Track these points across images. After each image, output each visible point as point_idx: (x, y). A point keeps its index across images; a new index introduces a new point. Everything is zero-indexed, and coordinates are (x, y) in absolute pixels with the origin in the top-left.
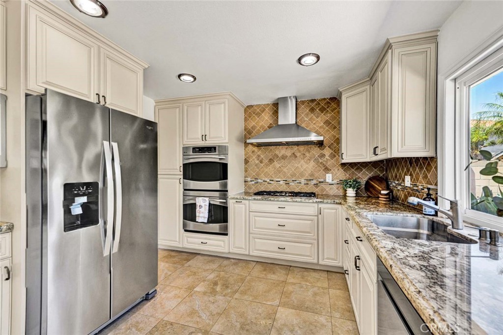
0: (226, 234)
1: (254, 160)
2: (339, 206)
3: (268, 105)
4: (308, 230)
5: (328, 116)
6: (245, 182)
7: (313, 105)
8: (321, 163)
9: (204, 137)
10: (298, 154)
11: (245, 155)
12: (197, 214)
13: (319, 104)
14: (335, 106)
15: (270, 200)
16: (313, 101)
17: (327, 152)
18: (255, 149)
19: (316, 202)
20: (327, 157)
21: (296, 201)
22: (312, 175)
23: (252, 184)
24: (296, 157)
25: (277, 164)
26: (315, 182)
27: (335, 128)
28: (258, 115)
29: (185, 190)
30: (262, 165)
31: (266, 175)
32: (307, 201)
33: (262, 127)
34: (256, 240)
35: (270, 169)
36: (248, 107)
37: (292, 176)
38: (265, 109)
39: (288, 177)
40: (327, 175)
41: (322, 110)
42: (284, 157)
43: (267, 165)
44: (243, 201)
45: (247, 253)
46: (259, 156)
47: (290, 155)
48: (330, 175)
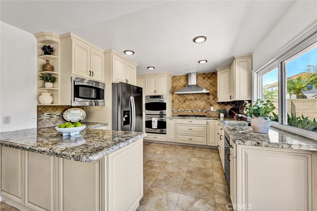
0: (165, 134)
1: (176, 101)
2: (216, 121)
3: (183, 76)
4: (202, 131)
5: (211, 81)
6: (172, 111)
7: (204, 76)
8: (208, 102)
9: (155, 92)
10: (197, 98)
11: (172, 99)
12: (153, 125)
13: (207, 75)
14: (215, 76)
15: (186, 119)
16: (204, 74)
17: (211, 97)
18: (177, 96)
19: (206, 119)
21: (197, 119)
22: (204, 107)
23: (176, 112)
24: (196, 99)
25: (187, 103)
26: (205, 111)
27: (215, 86)
28: (179, 80)
29: (146, 115)
30: (180, 103)
31: (182, 108)
32: (202, 118)
33: (180, 86)
34: (179, 136)
35: (184, 105)
36: (173, 77)
37: (195, 108)
38: (181, 78)
39: (193, 109)
40: (211, 108)
41: (209, 78)
42: (191, 100)
43: (183, 103)
44: (173, 119)
45: (175, 141)
46: (179, 99)
47: (194, 98)
48: (213, 108)
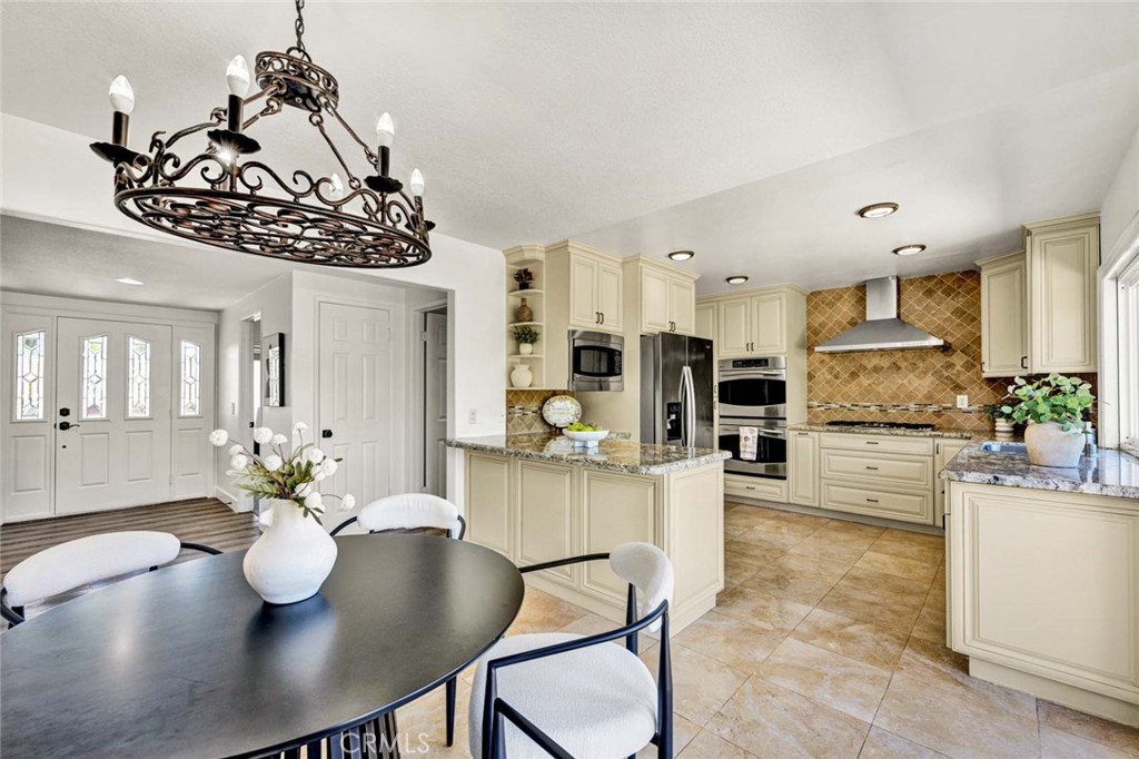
0: (784, 478)
1: (823, 373)
3: (848, 289)
4: (917, 476)
5: (959, 302)
6: (809, 407)
7: (930, 285)
8: (947, 378)
9: (750, 346)
10: (903, 365)
11: (809, 366)
12: (742, 449)
13: (942, 282)
14: (974, 284)
15: (854, 432)
16: (929, 278)
17: (958, 360)
18: (827, 358)
19: (931, 436)
20: (958, 367)
21: (896, 435)
22: (929, 396)
23: (822, 411)
24: (899, 368)
25: (864, 381)
26: (935, 407)
27: (974, 319)
28: (831, 305)
29: (721, 417)
30: (838, 381)
31: (846, 397)
32: (915, 434)
33: (838, 323)
34: (832, 488)
35: (853, 388)
36: (812, 294)
37: (893, 398)
38: (841, 297)
39: (884, 401)
40: (959, 397)
41: (948, 292)
42: (877, 369)
43: (846, 382)
44: (810, 433)
45: (817, 505)
46: (832, 368)
47: (888, 364)
48: (965, 397)
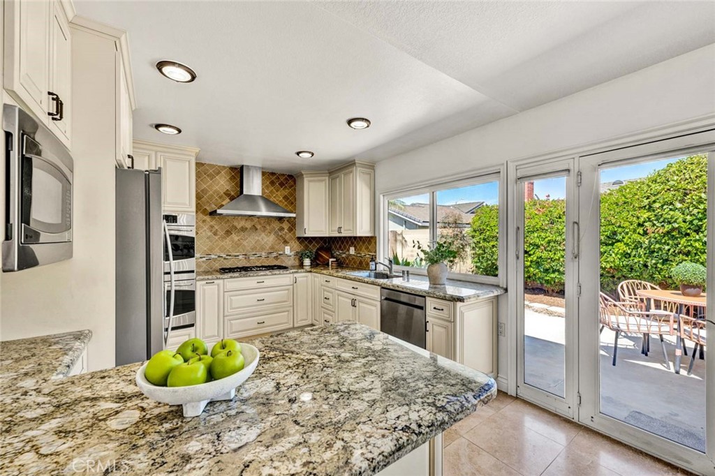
0: (193, 325)
1: (204, 231)
2: (309, 274)
3: (225, 167)
4: (286, 300)
5: (286, 192)
7: (273, 178)
8: (281, 236)
10: (259, 227)
13: (279, 178)
14: (292, 183)
15: (250, 276)
16: (273, 174)
17: (286, 226)
19: (293, 273)
22: (272, 248)
23: (203, 261)
24: (257, 229)
25: (235, 237)
26: (275, 254)
27: (292, 203)
28: (212, 177)
30: (217, 238)
31: (222, 249)
33: (216, 192)
34: (234, 322)
35: (227, 243)
37: (252, 249)
38: (219, 173)
39: (247, 251)
40: (286, 247)
41: (282, 185)
42: (243, 229)
43: (223, 238)
44: (216, 281)
46: (212, 227)
47: (250, 226)
48: (289, 247)
